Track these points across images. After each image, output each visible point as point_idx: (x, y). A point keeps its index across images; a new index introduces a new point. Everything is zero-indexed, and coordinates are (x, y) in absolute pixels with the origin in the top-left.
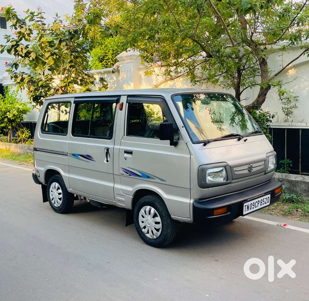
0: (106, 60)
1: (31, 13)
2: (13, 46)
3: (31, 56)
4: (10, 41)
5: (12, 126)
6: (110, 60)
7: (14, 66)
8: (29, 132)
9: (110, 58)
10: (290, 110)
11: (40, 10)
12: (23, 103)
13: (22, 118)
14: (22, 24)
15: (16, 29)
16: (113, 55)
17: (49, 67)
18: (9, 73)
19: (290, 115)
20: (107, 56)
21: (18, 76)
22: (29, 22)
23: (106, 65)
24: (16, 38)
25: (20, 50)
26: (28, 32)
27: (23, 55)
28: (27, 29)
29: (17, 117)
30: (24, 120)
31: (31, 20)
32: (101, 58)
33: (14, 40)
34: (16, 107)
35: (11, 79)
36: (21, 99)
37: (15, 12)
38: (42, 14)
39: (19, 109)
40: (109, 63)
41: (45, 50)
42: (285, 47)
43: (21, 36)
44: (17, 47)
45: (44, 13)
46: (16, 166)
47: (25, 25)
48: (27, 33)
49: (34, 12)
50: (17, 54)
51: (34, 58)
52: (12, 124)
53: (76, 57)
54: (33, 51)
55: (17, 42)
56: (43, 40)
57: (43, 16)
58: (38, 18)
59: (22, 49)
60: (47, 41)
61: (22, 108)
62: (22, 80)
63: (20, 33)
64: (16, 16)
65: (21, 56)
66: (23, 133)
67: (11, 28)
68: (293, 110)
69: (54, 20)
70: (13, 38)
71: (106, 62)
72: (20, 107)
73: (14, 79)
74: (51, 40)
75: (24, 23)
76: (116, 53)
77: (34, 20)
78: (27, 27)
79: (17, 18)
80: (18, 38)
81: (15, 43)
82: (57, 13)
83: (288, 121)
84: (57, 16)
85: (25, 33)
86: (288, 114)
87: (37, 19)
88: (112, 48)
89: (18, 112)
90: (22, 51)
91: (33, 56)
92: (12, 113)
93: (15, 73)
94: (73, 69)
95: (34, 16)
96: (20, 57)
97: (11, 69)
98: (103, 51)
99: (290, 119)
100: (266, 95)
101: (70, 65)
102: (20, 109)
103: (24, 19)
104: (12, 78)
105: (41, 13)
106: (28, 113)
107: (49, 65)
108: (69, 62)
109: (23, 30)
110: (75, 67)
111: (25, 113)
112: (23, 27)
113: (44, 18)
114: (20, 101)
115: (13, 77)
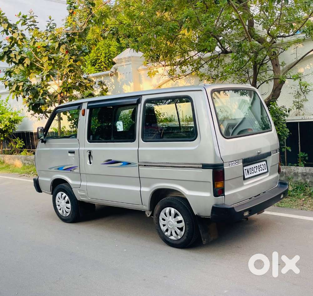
0: (99, 63)
1: (23, 17)
2: (5, 53)
3: (25, 63)
4: (2, 47)
5: (4, 137)
6: (103, 63)
7: (8, 73)
8: (22, 142)
9: (103, 61)
10: (301, 103)
11: (32, 13)
12: (13, 112)
13: (15, 128)
14: (14, 29)
15: (7, 34)
16: (105, 57)
17: (48, 72)
18: (2, 82)
19: (301, 108)
20: (99, 59)
21: (12, 84)
22: (22, 26)
23: (99, 68)
24: (8, 44)
25: (13, 56)
26: (21, 37)
27: (17, 62)
28: (20, 34)
29: (9, 127)
30: (16, 130)
31: (24, 23)
32: (93, 61)
33: (5, 46)
34: (7, 117)
35: (6, 88)
36: (11, 108)
37: (5, 17)
38: (35, 17)
39: (10, 119)
40: (102, 67)
41: (42, 55)
42: (305, 38)
43: (13, 42)
44: (10, 54)
45: (37, 17)
46: (17, 178)
47: (17, 30)
48: (19, 39)
49: (27, 16)
50: (10, 60)
51: (29, 64)
52: (4, 135)
53: (75, 61)
54: (27, 57)
55: (10, 48)
56: (38, 45)
57: (36, 20)
58: (31, 21)
59: (15, 55)
60: (42, 46)
61: (13, 118)
62: (17, 88)
63: (12, 38)
64: (6, 20)
65: (14, 62)
66: (16, 144)
67: (2, 34)
68: (304, 103)
69: (48, 24)
70: (5, 44)
71: (98, 65)
72: (12, 117)
73: (8, 87)
74: (46, 45)
75: (16, 28)
76: (109, 56)
77: (27, 24)
78: (20, 32)
79: (8, 23)
80: (10, 44)
81: (8, 50)
82: (50, 16)
83: (299, 115)
84: (50, 19)
85: (18, 39)
86: (299, 107)
87: (30, 24)
88: (104, 51)
89: (10, 122)
90: (15, 58)
91: (27, 62)
92: (4, 123)
93: (9, 81)
94: (73, 73)
95: (27, 19)
96: (13, 64)
97: (4, 77)
98: (95, 55)
99: (301, 113)
100: (280, 89)
101: (69, 69)
102: (12, 119)
103: (15, 24)
104: (6, 86)
105: (33, 17)
106: (20, 123)
107: (48, 71)
108: (67, 67)
109: (15, 36)
110: (75, 72)
111: (17, 123)
112: (15, 32)
113: (37, 22)
114: (10, 111)
115: (8, 85)
